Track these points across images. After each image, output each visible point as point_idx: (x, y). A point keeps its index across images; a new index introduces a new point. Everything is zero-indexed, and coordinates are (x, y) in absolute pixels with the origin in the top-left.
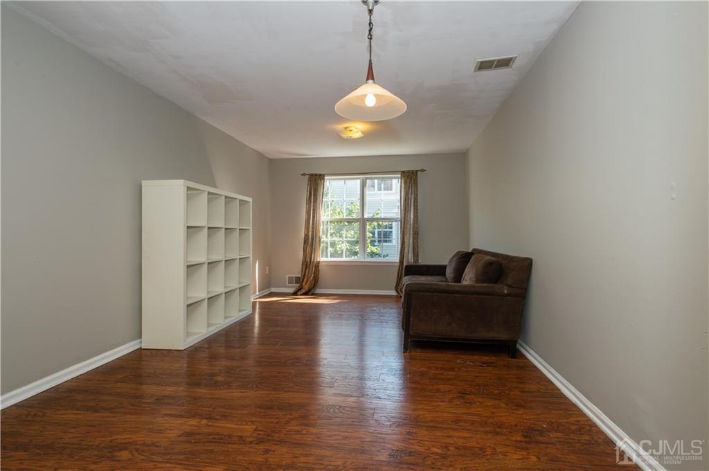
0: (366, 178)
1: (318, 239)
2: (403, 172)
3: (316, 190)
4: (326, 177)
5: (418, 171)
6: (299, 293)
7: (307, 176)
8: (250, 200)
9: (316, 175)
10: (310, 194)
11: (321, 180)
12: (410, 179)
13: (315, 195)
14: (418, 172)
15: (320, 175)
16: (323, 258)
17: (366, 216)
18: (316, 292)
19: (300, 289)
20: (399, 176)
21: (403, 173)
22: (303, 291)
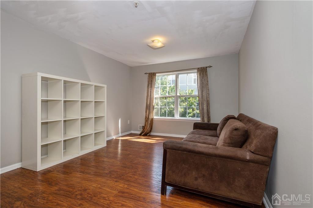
0: (179, 73)
2: (199, 68)
3: (151, 81)
4: (157, 74)
6: (142, 134)
7: (148, 74)
8: (105, 86)
9: (152, 73)
10: (149, 83)
11: (154, 76)
12: (203, 72)
13: (151, 84)
14: (208, 68)
15: (154, 73)
17: (178, 94)
20: (196, 71)
22: (144, 133)
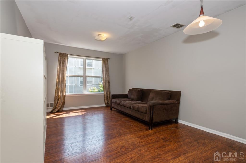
0: (87, 59)
1: (64, 85)
4: (68, 56)
5: (108, 59)
6: (54, 111)
7: (58, 54)
9: (63, 54)
11: (66, 56)
12: (105, 61)
15: (66, 54)
16: (67, 93)
17: (86, 75)
18: (63, 110)
19: (54, 109)
20: (101, 60)
21: (103, 59)
22: (56, 110)
